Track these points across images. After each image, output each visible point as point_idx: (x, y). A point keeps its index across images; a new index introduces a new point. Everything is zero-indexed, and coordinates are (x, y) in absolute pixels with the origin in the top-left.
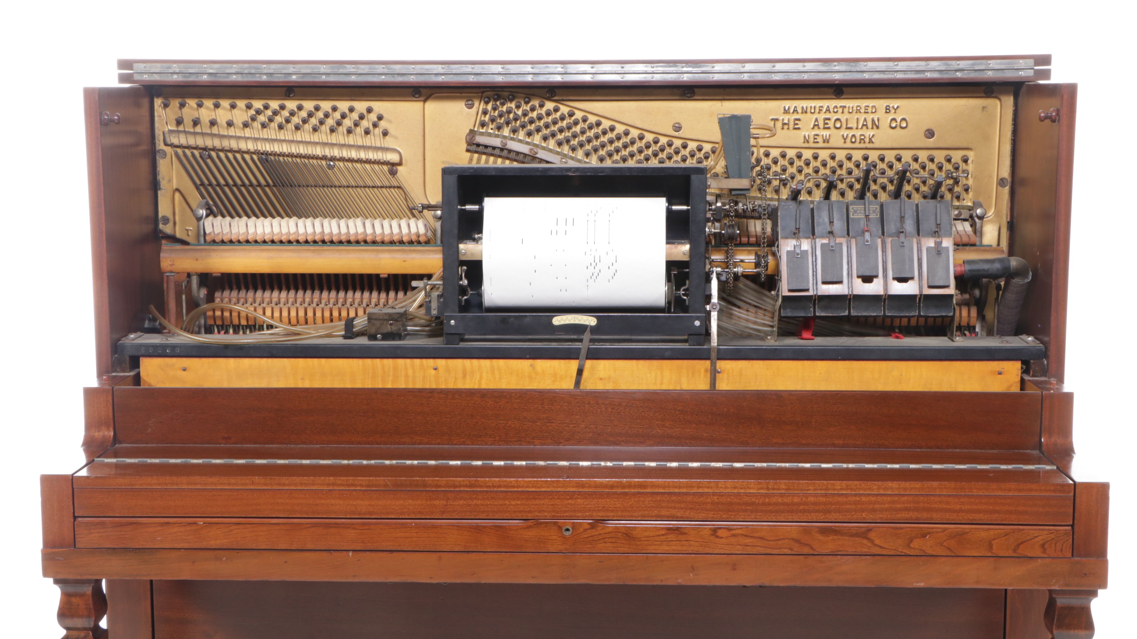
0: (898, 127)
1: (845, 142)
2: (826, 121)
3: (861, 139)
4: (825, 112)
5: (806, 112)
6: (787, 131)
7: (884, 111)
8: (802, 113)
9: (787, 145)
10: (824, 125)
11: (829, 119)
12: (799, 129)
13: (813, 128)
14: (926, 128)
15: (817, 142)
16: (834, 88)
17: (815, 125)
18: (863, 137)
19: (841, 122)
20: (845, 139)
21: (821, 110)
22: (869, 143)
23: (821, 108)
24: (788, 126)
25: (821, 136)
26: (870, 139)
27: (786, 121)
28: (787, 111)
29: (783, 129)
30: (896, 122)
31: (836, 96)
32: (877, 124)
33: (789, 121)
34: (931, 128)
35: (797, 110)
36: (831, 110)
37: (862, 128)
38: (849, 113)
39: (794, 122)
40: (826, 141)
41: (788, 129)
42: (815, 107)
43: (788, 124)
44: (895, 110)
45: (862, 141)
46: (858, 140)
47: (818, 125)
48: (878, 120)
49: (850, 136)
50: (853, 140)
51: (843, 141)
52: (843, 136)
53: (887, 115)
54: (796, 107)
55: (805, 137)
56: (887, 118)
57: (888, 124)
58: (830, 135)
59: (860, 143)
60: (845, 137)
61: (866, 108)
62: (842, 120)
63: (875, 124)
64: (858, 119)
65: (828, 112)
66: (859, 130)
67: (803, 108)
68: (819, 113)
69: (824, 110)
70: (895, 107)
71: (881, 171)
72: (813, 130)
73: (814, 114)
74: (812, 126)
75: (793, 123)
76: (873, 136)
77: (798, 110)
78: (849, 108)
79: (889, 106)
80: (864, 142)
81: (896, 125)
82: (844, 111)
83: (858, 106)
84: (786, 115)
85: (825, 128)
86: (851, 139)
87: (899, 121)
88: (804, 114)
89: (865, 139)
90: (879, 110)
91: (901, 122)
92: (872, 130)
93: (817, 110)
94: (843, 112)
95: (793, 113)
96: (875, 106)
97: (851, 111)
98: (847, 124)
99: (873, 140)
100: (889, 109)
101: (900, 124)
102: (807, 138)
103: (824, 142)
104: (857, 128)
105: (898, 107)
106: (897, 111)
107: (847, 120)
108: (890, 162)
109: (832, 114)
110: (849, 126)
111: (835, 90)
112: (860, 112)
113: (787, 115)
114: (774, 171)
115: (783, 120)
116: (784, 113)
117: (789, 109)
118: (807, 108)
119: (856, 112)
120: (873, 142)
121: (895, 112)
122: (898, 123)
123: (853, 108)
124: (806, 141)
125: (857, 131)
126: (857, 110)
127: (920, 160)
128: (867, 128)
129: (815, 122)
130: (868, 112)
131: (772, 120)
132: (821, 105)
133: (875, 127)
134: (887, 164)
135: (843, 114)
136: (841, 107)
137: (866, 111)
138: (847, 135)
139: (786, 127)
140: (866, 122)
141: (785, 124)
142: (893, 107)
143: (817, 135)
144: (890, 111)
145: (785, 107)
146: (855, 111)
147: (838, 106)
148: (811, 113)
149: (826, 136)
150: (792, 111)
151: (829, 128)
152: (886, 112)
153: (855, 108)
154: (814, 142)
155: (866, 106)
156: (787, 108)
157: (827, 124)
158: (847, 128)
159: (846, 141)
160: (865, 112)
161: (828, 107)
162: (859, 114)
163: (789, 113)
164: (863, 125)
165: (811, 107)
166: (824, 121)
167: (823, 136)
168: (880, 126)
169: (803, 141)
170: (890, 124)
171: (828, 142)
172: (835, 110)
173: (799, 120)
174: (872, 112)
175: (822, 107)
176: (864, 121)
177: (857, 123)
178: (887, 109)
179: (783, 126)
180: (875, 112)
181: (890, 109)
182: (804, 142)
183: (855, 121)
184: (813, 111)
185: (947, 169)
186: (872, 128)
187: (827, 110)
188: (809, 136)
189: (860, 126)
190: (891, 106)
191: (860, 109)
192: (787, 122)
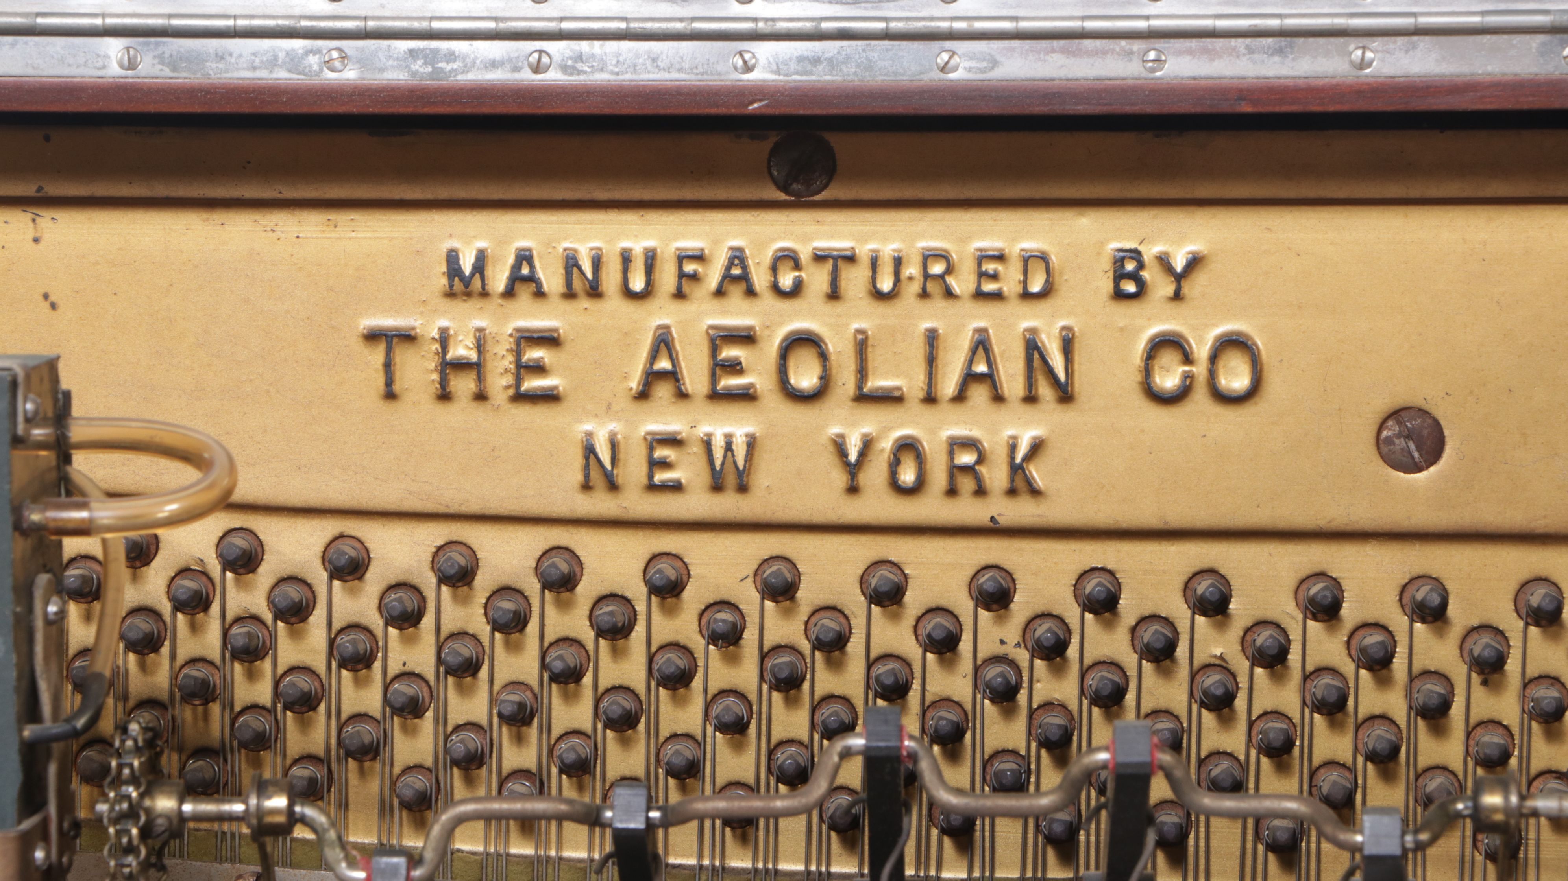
0: (1200, 395)
1: (853, 489)
2: (729, 352)
3: (955, 471)
4: (720, 293)
5: (595, 291)
6: (479, 412)
7: (1107, 285)
8: (570, 295)
9: (474, 507)
10: (714, 379)
11: (747, 338)
12: (550, 397)
13: (643, 395)
14: (1383, 403)
15: (676, 487)
16: (773, 138)
17: (652, 377)
18: (967, 458)
19: (823, 357)
20: (853, 470)
21: (694, 277)
22: (1012, 492)
23: (690, 267)
24: (480, 379)
25: (696, 449)
26: (1016, 469)
27: (462, 350)
28: (467, 282)
29: (444, 396)
30: (1187, 359)
31: (784, 189)
32: (1062, 376)
33: (480, 346)
34: (1419, 402)
35: (531, 279)
36: (760, 279)
37: (960, 397)
38: (879, 295)
39: (518, 353)
40: (731, 480)
41: (481, 397)
42: (651, 261)
43: (476, 368)
44: (1179, 278)
45: (966, 484)
46: (938, 477)
47: (673, 376)
48: (1068, 346)
49: (887, 444)
50: (908, 476)
51: (840, 479)
52: (840, 447)
53: (1124, 313)
54: (524, 257)
55: (590, 451)
56: (1128, 333)
57: (1133, 377)
58: (752, 444)
59: (952, 492)
60: (853, 457)
61: (990, 267)
62: (831, 348)
63: (1050, 372)
64: (932, 338)
65: (736, 292)
66: (945, 410)
67: (571, 263)
68: (679, 295)
69: (713, 277)
70: (1179, 264)
71: (1092, 680)
72: (644, 406)
73: (652, 305)
74: (634, 383)
75: (508, 362)
76: (1036, 448)
77: (541, 274)
78: (874, 264)
79: (1136, 254)
80: (981, 491)
81: (1188, 377)
82: (843, 284)
83: (927, 257)
84: (461, 307)
85: (716, 396)
86: (895, 465)
87: (1202, 351)
88: (584, 303)
89: (983, 470)
90: (1066, 281)
91: (1214, 358)
92: (1028, 411)
93: (667, 278)
94: (834, 295)
95: (509, 293)
96: (1044, 258)
97: (886, 284)
98: (862, 373)
99: (1035, 472)
100: (1135, 277)
101: (1212, 374)
102: (605, 457)
103: (717, 487)
104: (930, 399)
105: (1195, 262)
106: (1194, 287)
107: (862, 346)
108: (1154, 617)
109: (768, 301)
110: (877, 382)
111: (775, 151)
112: (949, 294)
113: (474, 304)
114: (394, 668)
115: (444, 339)
116: (450, 294)
117: (480, 266)
118: (597, 263)
119: (924, 294)
120: (1035, 492)
121: (1177, 296)
122: (1200, 370)
123: (898, 263)
124: (596, 476)
125: (929, 414)
126: (926, 276)
127: (1350, 613)
128: (998, 398)
129: (654, 356)
130: (997, 296)
131: (373, 336)
132: (691, 244)
133: (1045, 390)
134: (1133, 630)
135: (838, 308)
136: (819, 258)
137: (989, 287)
138: (867, 445)
139: (462, 385)
140: (990, 363)
141: (461, 366)
142: (1164, 262)
143: (673, 441)
144: (1142, 288)
145: (452, 258)
146: (915, 287)
147: (805, 256)
148: (629, 294)
149: (729, 447)
150: (499, 279)
151: (746, 396)
152: (1119, 295)
153: (912, 270)
154: (652, 487)
155: (982, 257)
156: (467, 264)
157: (734, 367)
158: (863, 398)
159: (863, 478)
160: (979, 295)
161: (738, 257)
162: (939, 304)
163: (484, 294)
164: (970, 378)
165: (626, 258)
166: (714, 350)
167: (707, 444)
168: (1080, 385)
169: (579, 477)
170: (1147, 371)
171: (743, 488)
172: (786, 280)
173: (550, 340)
174: (1026, 295)
175: (699, 258)
176: (974, 351)
177: (931, 360)
178: (1120, 276)
179: (444, 382)
180: (1045, 293)
181: (1145, 274)
182: (586, 487)
183: (917, 351)
184: (638, 284)
185: (1533, 671)
186: (1031, 399)
187: (728, 277)
188: (614, 446)
189: (949, 386)
190: (1149, 252)
191: (949, 270)
192: (473, 356)
